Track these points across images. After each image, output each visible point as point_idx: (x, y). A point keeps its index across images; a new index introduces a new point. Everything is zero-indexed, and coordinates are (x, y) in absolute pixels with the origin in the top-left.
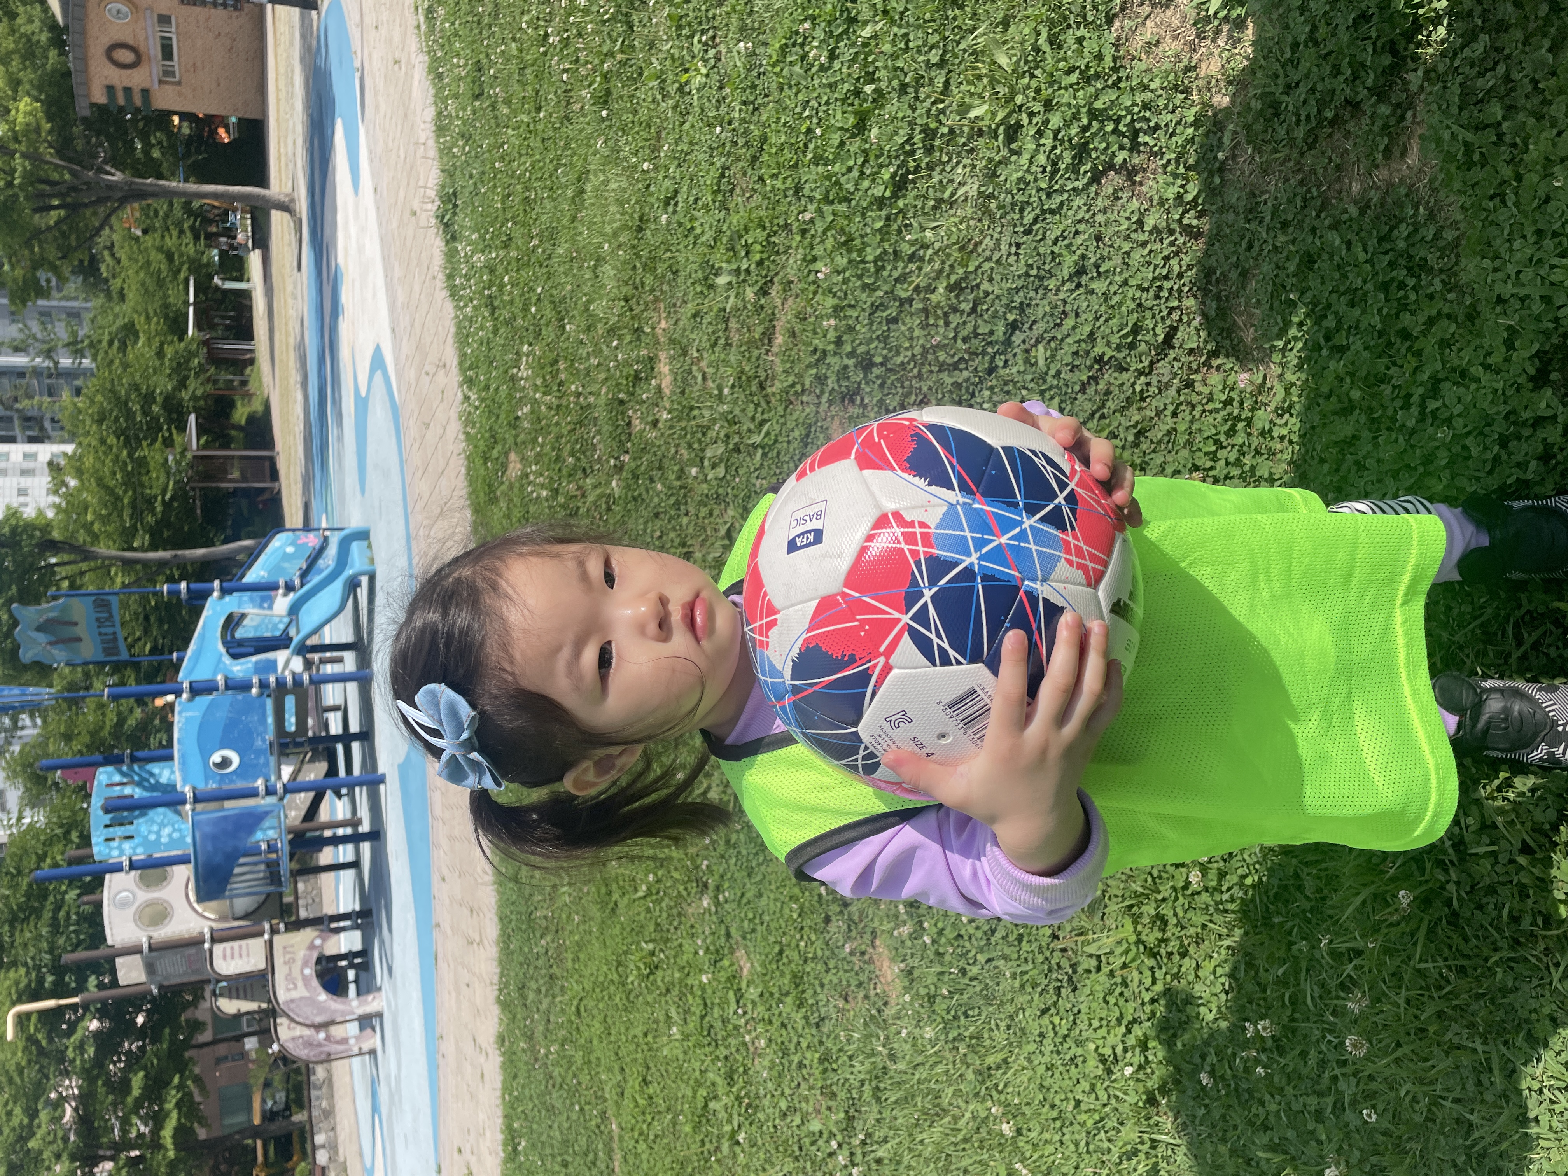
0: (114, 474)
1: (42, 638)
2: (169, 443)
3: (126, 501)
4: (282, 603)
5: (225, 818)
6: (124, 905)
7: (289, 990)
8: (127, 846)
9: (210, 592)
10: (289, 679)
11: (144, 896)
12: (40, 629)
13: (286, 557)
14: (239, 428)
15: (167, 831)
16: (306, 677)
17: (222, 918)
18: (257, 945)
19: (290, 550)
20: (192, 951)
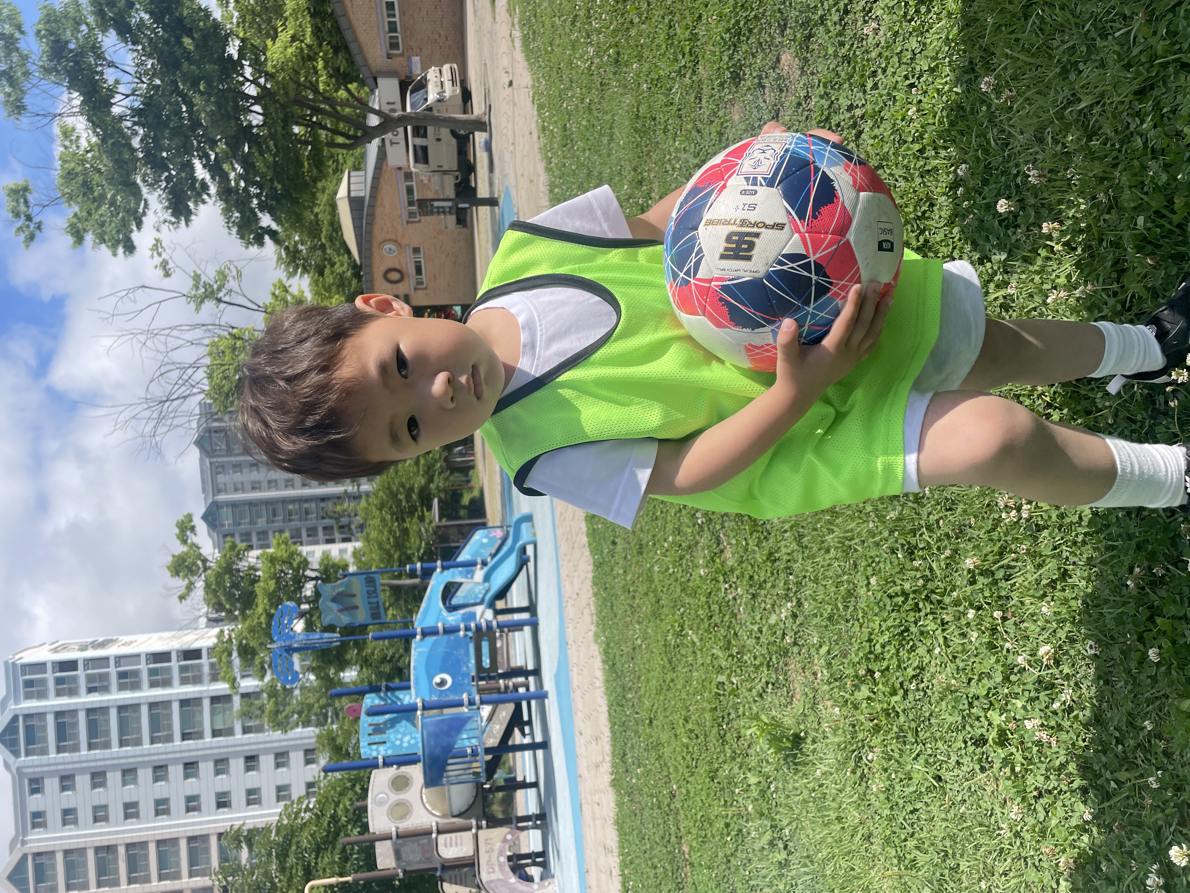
0: (389, 539)
1: (335, 607)
2: (422, 519)
3: (396, 557)
4: (479, 574)
5: (442, 721)
6: (381, 803)
7: (489, 873)
8: (382, 748)
9: (434, 569)
10: (484, 625)
11: (394, 797)
12: (333, 600)
13: (483, 545)
14: (465, 507)
15: (407, 738)
16: (494, 623)
17: (444, 816)
18: (467, 837)
19: (485, 541)
20: (424, 841)
